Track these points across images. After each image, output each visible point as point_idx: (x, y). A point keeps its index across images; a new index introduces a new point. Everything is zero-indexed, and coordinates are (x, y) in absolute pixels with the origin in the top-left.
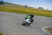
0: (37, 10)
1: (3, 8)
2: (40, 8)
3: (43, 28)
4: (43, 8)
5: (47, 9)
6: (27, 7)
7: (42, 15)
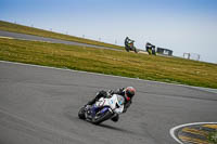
2: (160, 50)
7: (168, 78)
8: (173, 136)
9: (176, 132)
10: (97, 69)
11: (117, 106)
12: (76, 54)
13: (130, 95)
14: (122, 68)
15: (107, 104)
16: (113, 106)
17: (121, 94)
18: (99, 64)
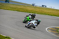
0: (39, 8)
2: (43, 6)
3: (46, 29)
4: (46, 6)
5: (50, 8)
6: (34, 5)
7: (45, 14)
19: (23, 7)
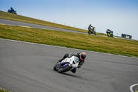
1: (31, 34)
2: (124, 36)
3: (131, 87)
8: (132, 90)
9: (134, 88)
10: (83, 47)
11: (74, 63)
12: (70, 38)
13: (83, 57)
14: (99, 47)
15: (68, 61)
16: (71, 63)
17: (78, 56)
18: (85, 44)
19: (79, 37)
